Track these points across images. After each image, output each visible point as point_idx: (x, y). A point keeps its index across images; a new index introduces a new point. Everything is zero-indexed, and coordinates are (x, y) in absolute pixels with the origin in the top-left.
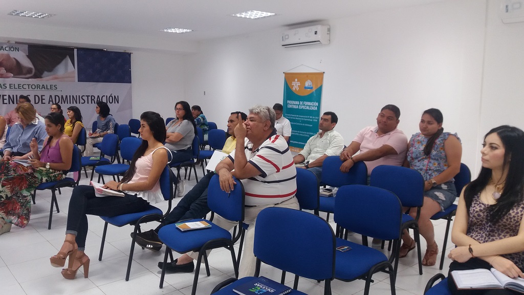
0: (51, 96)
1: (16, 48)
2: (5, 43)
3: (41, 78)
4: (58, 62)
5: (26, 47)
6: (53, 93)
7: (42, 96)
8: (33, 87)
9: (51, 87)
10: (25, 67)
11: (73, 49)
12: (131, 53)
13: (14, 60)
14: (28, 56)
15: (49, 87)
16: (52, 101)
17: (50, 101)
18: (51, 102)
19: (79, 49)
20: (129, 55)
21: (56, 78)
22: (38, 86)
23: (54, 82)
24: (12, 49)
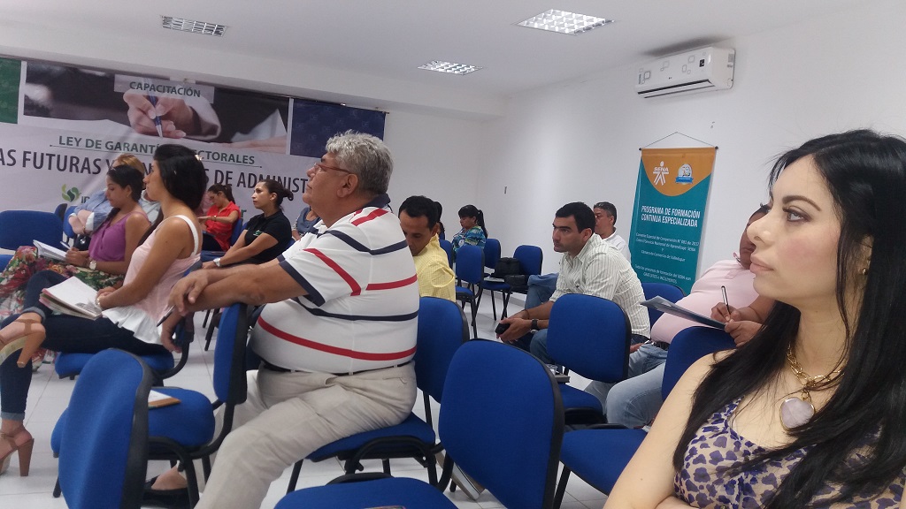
0: (242, 174)
1: (195, 91)
2: (179, 83)
3: (230, 142)
4: (260, 119)
5: (212, 90)
6: (247, 170)
7: (228, 172)
8: (216, 156)
9: (244, 159)
10: (206, 123)
11: (287, 100)
12: (385, 113)
13: (190, 110)
14: (215, 106)
15: (241, 159)
16: (244, 183)
17: (239, 182)
18: (241, 185)
19: (297, 100)
20: (383, 115)
21: (254, 146)
22: (223, 156)
23: (249, 152)
24: (190, 93)
